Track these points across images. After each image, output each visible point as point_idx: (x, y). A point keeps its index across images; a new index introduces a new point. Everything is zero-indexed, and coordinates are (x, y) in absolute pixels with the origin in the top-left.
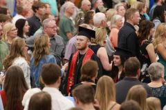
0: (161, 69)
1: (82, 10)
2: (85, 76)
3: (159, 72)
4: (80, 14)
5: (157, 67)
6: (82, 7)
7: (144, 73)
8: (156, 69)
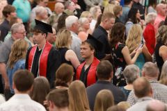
0: (136, 71)
2: (60, 80)
3: (135, 75)
5: (132, 69)
7: (118, 77)
8: (131, 72)
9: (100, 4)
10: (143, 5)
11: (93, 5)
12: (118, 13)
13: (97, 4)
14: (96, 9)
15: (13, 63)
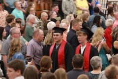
0: (99, 61)
1: (42, 20)
2: (44, 68)
4: (40, 23)
5: (96, 59)
6: (41, 18)
8: (95, 61)
9: (74, 13)
10: (104, 13)
11: (68, 13)
12: (85, 19)
13: (72, 13)
14: (70, 16)
15: (11, 56)
